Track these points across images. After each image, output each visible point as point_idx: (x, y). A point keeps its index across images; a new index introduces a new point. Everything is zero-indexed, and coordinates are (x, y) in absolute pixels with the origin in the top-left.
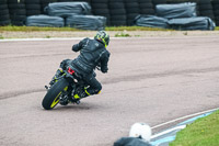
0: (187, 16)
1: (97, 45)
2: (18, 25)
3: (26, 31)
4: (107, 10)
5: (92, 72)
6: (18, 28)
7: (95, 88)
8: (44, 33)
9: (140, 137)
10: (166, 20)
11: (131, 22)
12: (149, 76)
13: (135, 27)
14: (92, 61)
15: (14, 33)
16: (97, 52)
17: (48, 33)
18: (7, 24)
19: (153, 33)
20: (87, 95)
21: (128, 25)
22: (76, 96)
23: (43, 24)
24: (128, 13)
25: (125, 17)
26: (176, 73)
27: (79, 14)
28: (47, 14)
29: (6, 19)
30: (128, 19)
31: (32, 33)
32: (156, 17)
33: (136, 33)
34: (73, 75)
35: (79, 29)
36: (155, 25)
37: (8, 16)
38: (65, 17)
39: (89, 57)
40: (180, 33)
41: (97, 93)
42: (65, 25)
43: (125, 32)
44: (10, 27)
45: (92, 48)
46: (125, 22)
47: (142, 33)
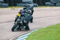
4: (9, 2)
25: (13, 4)
27: (1, 3)
30: (14, 4)
32: (22, 4)
33: (17, 8)
43: (14, 8)
46: (13, 5)
47: (18, 8)
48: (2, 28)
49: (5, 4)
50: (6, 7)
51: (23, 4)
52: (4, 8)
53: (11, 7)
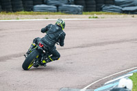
0: (134, 6)
1: (57, 28)
2: (28, 11)
3: (33, 14)
4: (83, 2)
5: (54, 46)
6: (28, 13)
7: (56, 56)
8: (44, 16)
9: (125, 88)
10: (121, 8)
11: (99, 9)
12: (110, 43)
13: (101, 12)
14: (54, 39)
15: (26, 16)
16: (58, 33)
17: (47, 16)
18: (21, 10)
19: (112, 16)
20: (51, 61)
21: (97, 11)
22: (44, 62)
23: (44, 10)
24: (97, 3)
25: (95, 6)
26: (127, 41)
27: (66, 4)
28: (46, 4)
29: (20, 7)
30: (97, 7)
31: (37, 16)
32: (114, 6)
33: (102, 16)
34: (43, 47)
35: (67, 13)
36: (114, 11)
37: (22, 5)
38: (57, 6)
39: (52, 36)
40: (129, 16)
41: (57, 59)
42: (58, 11)
43: (95, 15)
44: (23, 12)
45: (54, 31)
46: (95, 9)
47: (106, 16)
48: (68, 60)
49: (74, 6)
50: (77, 14)
51: (117, 7)
52: (73, 16)
53: (88, 13)
